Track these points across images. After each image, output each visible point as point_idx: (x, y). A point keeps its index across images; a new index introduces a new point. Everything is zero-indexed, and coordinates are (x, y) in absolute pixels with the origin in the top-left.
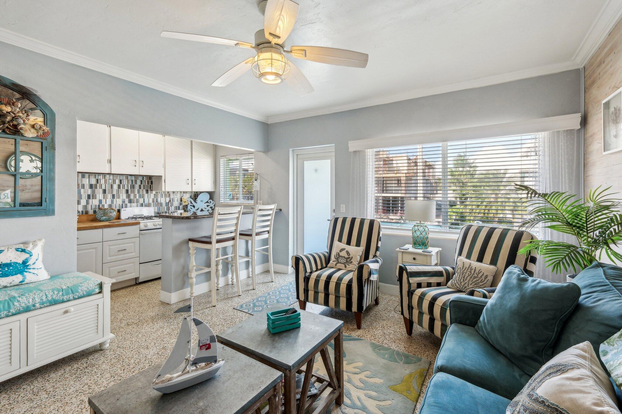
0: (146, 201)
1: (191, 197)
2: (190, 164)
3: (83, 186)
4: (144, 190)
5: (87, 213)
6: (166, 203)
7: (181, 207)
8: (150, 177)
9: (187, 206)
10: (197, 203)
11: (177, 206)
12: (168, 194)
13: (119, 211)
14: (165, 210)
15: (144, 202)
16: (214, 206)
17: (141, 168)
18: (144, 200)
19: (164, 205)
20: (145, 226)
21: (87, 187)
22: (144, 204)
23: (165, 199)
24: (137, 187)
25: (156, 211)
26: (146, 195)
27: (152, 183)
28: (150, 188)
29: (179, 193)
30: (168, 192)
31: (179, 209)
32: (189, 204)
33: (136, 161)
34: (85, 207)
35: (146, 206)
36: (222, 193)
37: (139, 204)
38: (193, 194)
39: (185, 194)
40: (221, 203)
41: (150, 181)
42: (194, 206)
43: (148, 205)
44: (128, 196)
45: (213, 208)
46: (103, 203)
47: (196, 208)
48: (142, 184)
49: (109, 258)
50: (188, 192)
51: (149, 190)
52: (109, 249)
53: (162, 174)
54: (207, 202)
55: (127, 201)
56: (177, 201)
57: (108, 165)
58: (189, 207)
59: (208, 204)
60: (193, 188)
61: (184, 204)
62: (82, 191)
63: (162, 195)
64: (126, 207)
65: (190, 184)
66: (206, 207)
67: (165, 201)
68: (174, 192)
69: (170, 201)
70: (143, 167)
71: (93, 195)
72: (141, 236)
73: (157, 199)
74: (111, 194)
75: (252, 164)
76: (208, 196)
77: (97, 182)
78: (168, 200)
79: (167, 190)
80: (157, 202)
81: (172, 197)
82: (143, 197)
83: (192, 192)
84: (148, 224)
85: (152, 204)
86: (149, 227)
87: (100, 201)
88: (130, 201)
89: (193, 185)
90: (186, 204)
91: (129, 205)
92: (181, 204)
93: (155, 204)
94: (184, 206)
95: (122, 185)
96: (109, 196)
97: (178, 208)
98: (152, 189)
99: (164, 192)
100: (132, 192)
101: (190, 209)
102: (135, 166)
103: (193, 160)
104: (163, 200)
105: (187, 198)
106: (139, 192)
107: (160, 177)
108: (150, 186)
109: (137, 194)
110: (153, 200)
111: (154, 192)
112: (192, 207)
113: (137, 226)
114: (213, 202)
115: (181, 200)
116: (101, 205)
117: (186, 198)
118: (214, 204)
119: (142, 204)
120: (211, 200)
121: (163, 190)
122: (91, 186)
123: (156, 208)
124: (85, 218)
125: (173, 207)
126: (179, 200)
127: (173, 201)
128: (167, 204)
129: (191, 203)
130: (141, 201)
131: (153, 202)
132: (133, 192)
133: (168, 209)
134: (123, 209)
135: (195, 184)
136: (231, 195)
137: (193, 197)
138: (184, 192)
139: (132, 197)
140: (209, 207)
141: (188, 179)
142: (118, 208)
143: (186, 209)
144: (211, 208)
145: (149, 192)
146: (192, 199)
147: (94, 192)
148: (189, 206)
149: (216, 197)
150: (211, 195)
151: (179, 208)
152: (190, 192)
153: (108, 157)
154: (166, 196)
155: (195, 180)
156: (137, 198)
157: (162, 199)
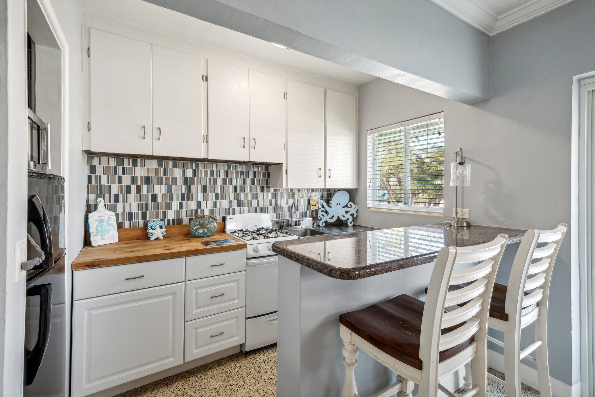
0: (261, 204)
1: (322, 197)
2: (323, 144)
3: (175, 180)
4: (259, 187)
5: (180, 222)
6: (289, 207)
7: (309, 213)
8: (267, 166)
9: (316, 212)
10: (330, 207)
11: (303, 211)
12: (291, 193)
13: (224, 219)
14: (287, 218)
15: (258, 205)
16: (357, 212)
17: (252, 150)
18: (258, 202)
19: (285, 209)
20: (256, 251)
21: (180, 181)
22: (258, 208)
23: (287, 200)
24: (248, 181)
25: (275, 219)
26: (261, 195)
27: (269, 174)
28: (267, 184)
29: (306, 191)
30: (291, 190)
31: (306, 216)
32: (319, 208)
33: (244, 138)
34: (178, 213)
35: (261, 212)
36: (369, 191)
37: (251, 209)
38: (325, 193)
39: (314, 194)
40: (369, 208)
41: (267, 172)
42: (326, 212)
43: (264, 210)
44: (237, 197)
45: (355, 216)
46: (203, 206)
47: (330, 215)
48: (255, 177)
49: (195, 311)
50: (319, 189)
51: (265, 186)
52: (197, 293)
53: (284, 162)
54: (346, 206)
55: (235, 204)
56: (304, 204)
57: (203, 145)
58: (320, 214)
59: (347, 209)
60: (327, 184)
61: (313, 208)
62: (173, 187)
63: (283, 194)
64: (234, 213)
65: (323, 176)
66: (345, 214)
67: (288, 203)
68: (299, 190)
69: (294, 204)
70: (254, 148)
71: (188, 195)
72: (248, 268)
73: (276, 201)
74: (214, 193)
75: (439, 133)
76: (347, 197)
77: (195, 175)
78: (291, 201)
79: (290, 187)
80: (276, 205)
81: (296, 197)
82: (257, 198)
83: (323, 190)
84: (260, 247)
85: (269, 207)
86: (261, 253)
87: (199, 204)
88: (240, 204)
89: (327, 179)
90: (315, 208)
91: (237, 209)
92: (308, 209)
93: (273, 208)
94: (312, 212)
95: (229, 179)
96: (211, 196)
97: (304, 215)
98: (269, 185)
99: (286, 190)
100: (241, 191)
101: (322, 217)
102: (244, 147)
103: (328, 137)
104: (283, 202)
105: (317, 200)
106: (251, 190)
107: (279, 165)
108: (267, 180)
109: (249, 193)
110: (271, 201)
111: (272, 190)
112: (324, 214)
113: (243, 251)
114: (355, 205)
115: (309, 203)
116: (199, 210)
117: (316, 197)
118: (356, 210)
119: (256, 208)
120: (351, 203)
121: (284, 186)
122: (186, 181)
123: (275, 214)
124: (176, 230)
125: (298, 213)
126: (306, 202)
127: (298, 204)
128: (290, 209)
129: (323, 207)
130: (254, 203)
131: (271, 205)
132: (243, 189)
133: (291, 216)
134: (229, 217)
135: (330, 177)
136: (386, 195)
137: (325, 197)
138: (313, 190)
139: (242, 196)
140: (349, 213)
141: (320, 169)
142: (222, 215)
143: (315, 216)
144: (352, 215)
145: (265, 189)
146: (323, 199)
147: (189, 189)
148: (320, 211)
149: (359, 197)
150: (352, 194)
151: (306, 213)
152: (321, 189)
153: (203, 133)
154: (288, 197)
155: (330, 170)
156: (249, 198)
157: (282, 200)
